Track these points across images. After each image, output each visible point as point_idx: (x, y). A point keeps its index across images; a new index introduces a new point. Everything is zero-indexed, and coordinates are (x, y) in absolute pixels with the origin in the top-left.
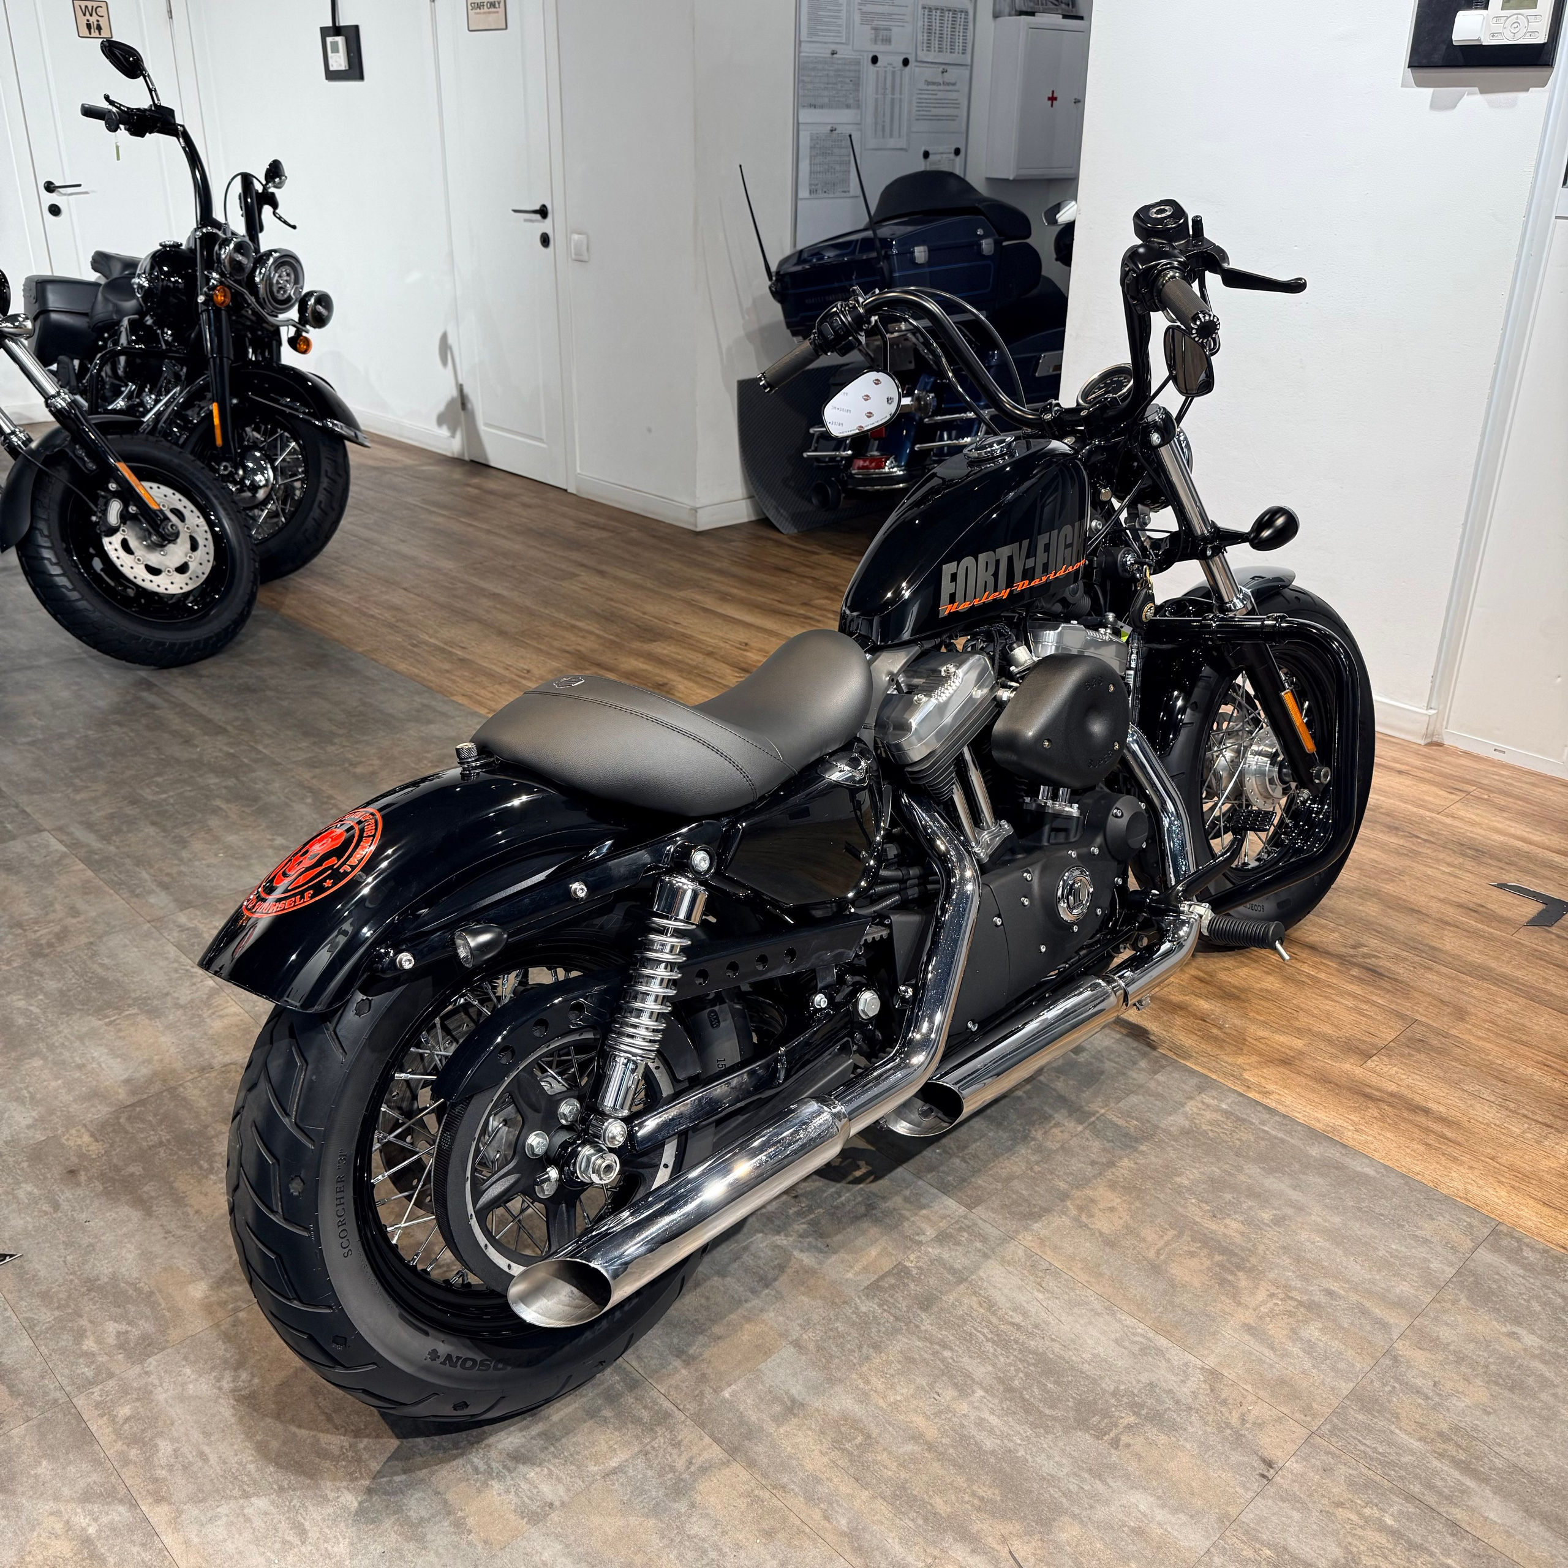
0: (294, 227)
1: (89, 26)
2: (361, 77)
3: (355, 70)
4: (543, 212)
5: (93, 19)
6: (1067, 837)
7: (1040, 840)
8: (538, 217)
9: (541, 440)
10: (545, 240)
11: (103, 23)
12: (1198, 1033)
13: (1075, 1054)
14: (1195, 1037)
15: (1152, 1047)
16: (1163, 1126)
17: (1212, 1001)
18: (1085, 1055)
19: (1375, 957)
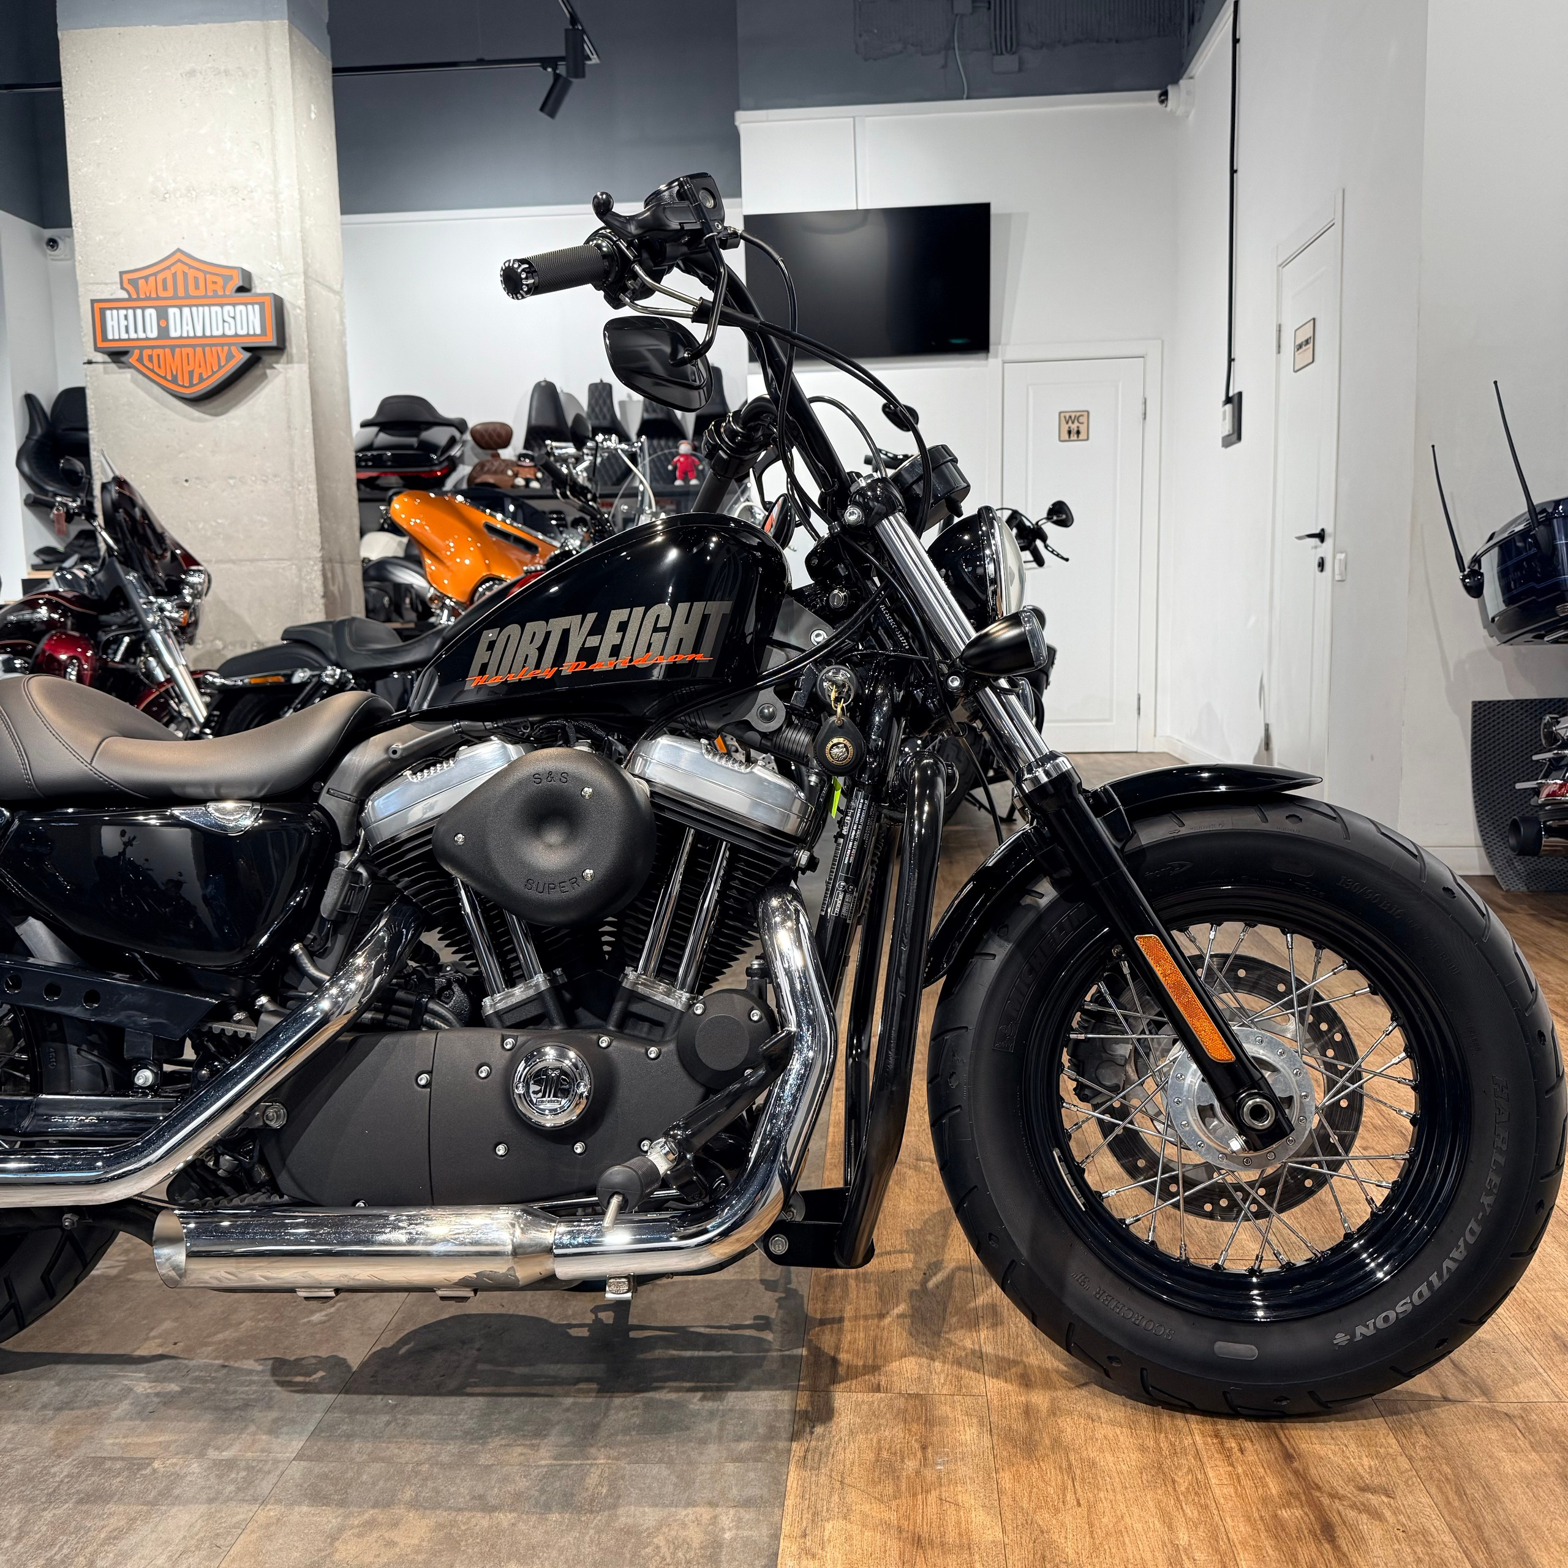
1: (1069, 432)
2: (1239, 438)
3: (1236, 434)
4: (1321, 536)
5: (1074, 427)
6: (664, 1035)
7: (607, 1023)
8: (1316, 541)
10: (1321, 565)
11: (1083, 429)
12: (885, 1454)
13: (702, 1399)
14: (870, 1456)
15: (794, 1437)
16: (621, 1511)
17: (986, 1437)
18: (709, 1405)
19: (1376, 1515)
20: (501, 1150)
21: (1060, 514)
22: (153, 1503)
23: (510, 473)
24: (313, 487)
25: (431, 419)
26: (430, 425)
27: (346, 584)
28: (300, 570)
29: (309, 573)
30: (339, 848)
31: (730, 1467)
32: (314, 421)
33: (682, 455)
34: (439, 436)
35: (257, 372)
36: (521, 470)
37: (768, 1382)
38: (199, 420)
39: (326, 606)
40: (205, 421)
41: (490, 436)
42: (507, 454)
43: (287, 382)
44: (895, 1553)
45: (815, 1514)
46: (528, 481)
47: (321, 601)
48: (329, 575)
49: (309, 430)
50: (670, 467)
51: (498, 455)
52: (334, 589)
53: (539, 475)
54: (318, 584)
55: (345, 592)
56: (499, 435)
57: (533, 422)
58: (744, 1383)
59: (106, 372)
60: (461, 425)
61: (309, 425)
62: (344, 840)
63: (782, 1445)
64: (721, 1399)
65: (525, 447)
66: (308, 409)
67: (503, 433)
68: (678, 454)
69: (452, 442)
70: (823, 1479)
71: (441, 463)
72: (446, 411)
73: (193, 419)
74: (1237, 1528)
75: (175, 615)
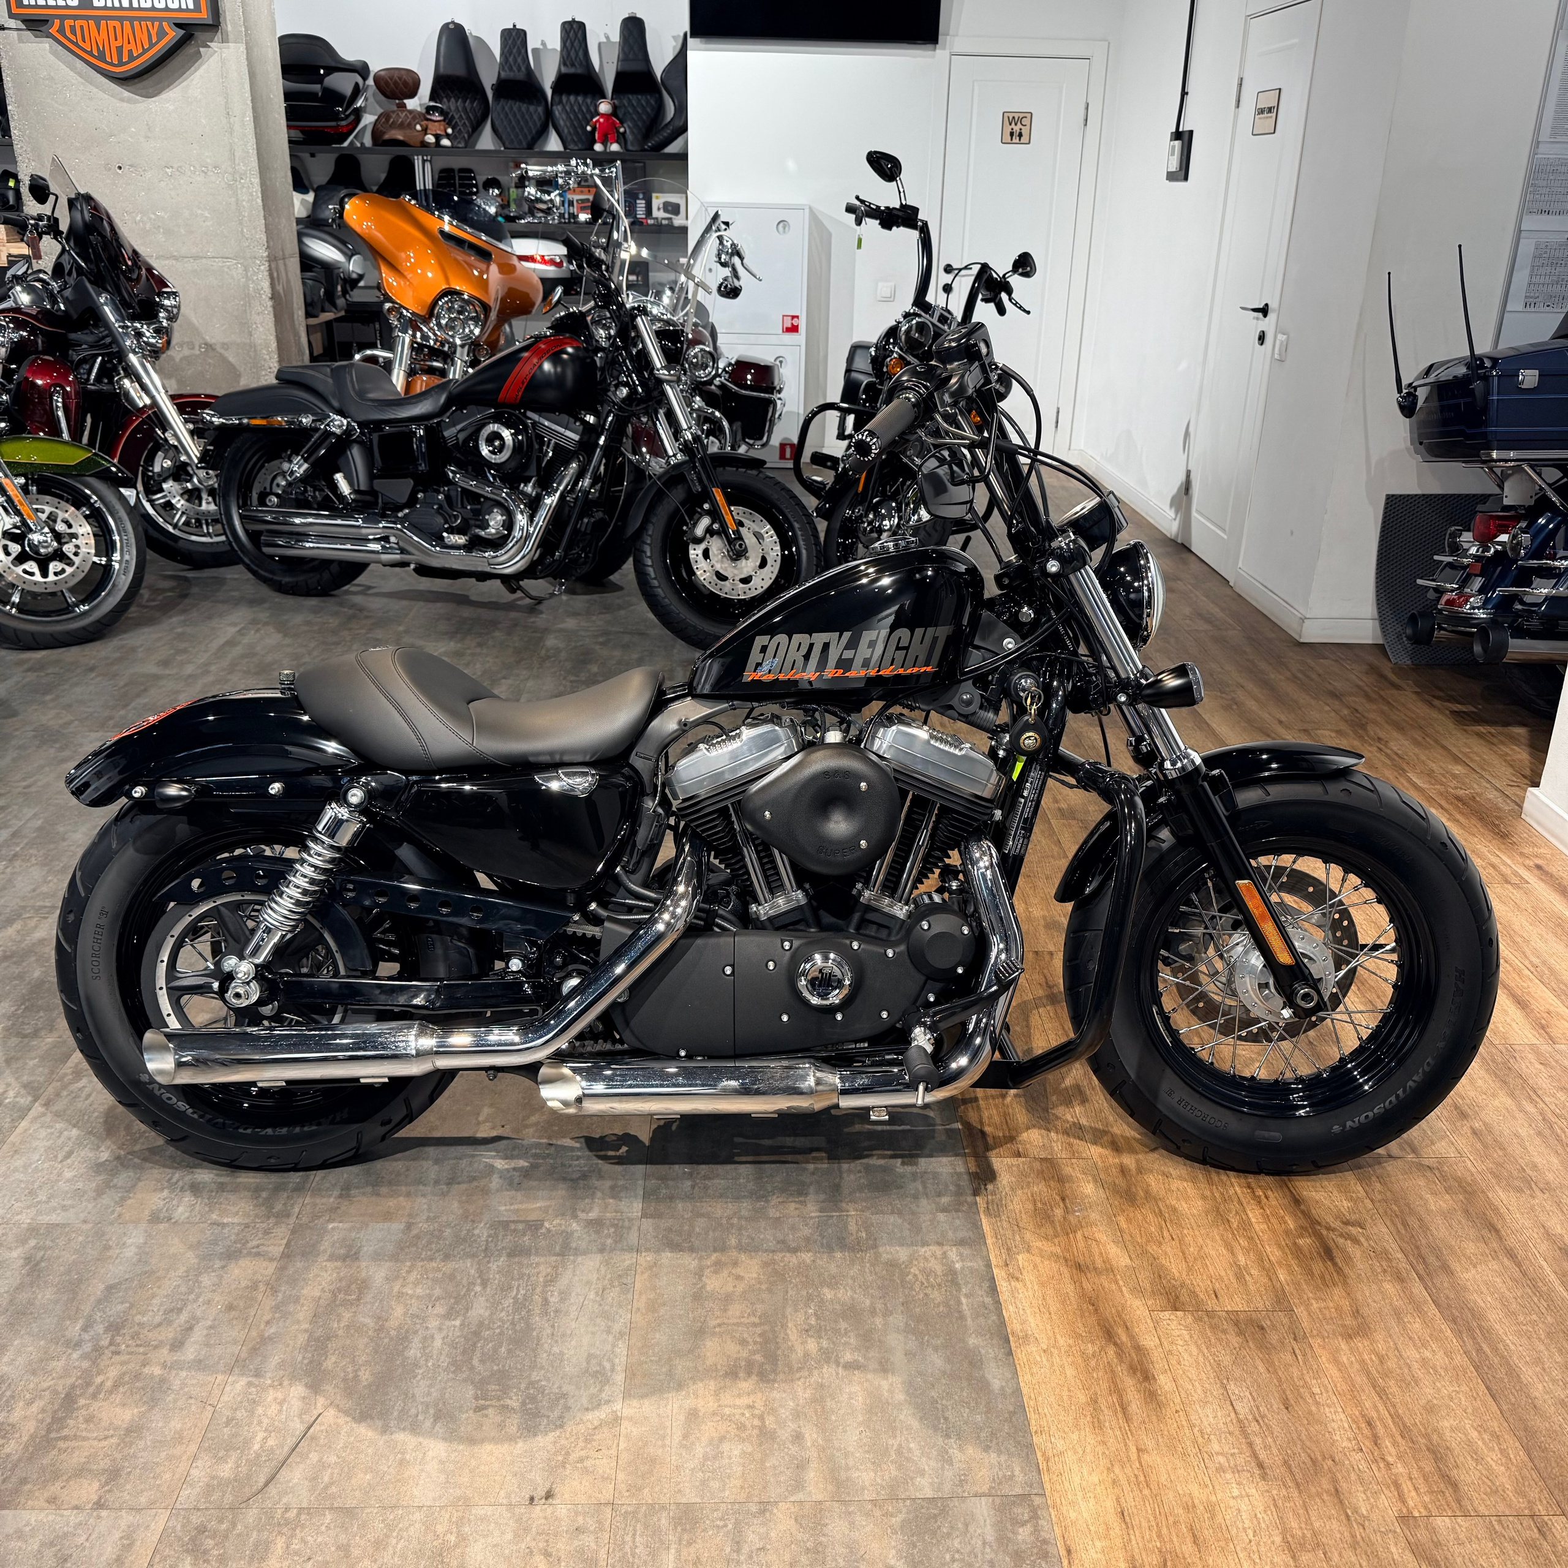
0: (1028, 313)
1: (1012, 134)
2: (1186, 178)
3: (1183, 172)
4: (1264, 311)
5: (1017, 128)
6: (889, 935)
7: (848, 926)
8: (1260, 315)
9: (1224, 530)
10: (1262, 338)
11: (1025, 131)
12: (1039, 1205)
13: (903, 1164)
14: (1030, 1206)
15: (976, 1193)
16: (881, 1249)
17: (1101, 1191)
18: (909, 1169)
19: (1356, 1241)
20: (785, 1018)
21: (1024, 264)
23: (418, 127)
24: (256, 181)
25: (333, 64)
26: (330, 70)
27: (288, 281)
28: (246, 270)
29: (255, 273)
30: (643, 794)
31: (941, 1217)
32: (254, 108)
33: (602, 115)
34: (343, 83)
35: (189, 50)
36: (430, 124)
37: (942, 1150)
38: (129, 101)
39: (274, 307)
40: (136, 102)
41: (396, 83)
42: (411, 104)
43: (223, 62)
44: (1067, 1275)
45: (1009, 1249)
46: (438, 137)
47: (270, 303)
48: (277, 275)
49: (249, 118)
50: (589, 128)
51: (404, 106)
52: (280, 288)
53: (450, 131)
54: (266, 285)
55: (288, 291)
56: (405, 83)
57: (442, 70)
58: (927, 1151)
59: (20, 40)
60: (362, 69)
61: (249, 113)
62: (648, 790)
63: (970, 1199)
64: (916, 1164)
65: (432, 98)
66: (248, 95)
67: (410, 81)
68: (598, 114)
69: (357, 91)
70: (1005, 1224)
71: (347, 117)
72: (347, 53)
73: (122, 100)
74: (1273, 1253)
75: (153, 341)
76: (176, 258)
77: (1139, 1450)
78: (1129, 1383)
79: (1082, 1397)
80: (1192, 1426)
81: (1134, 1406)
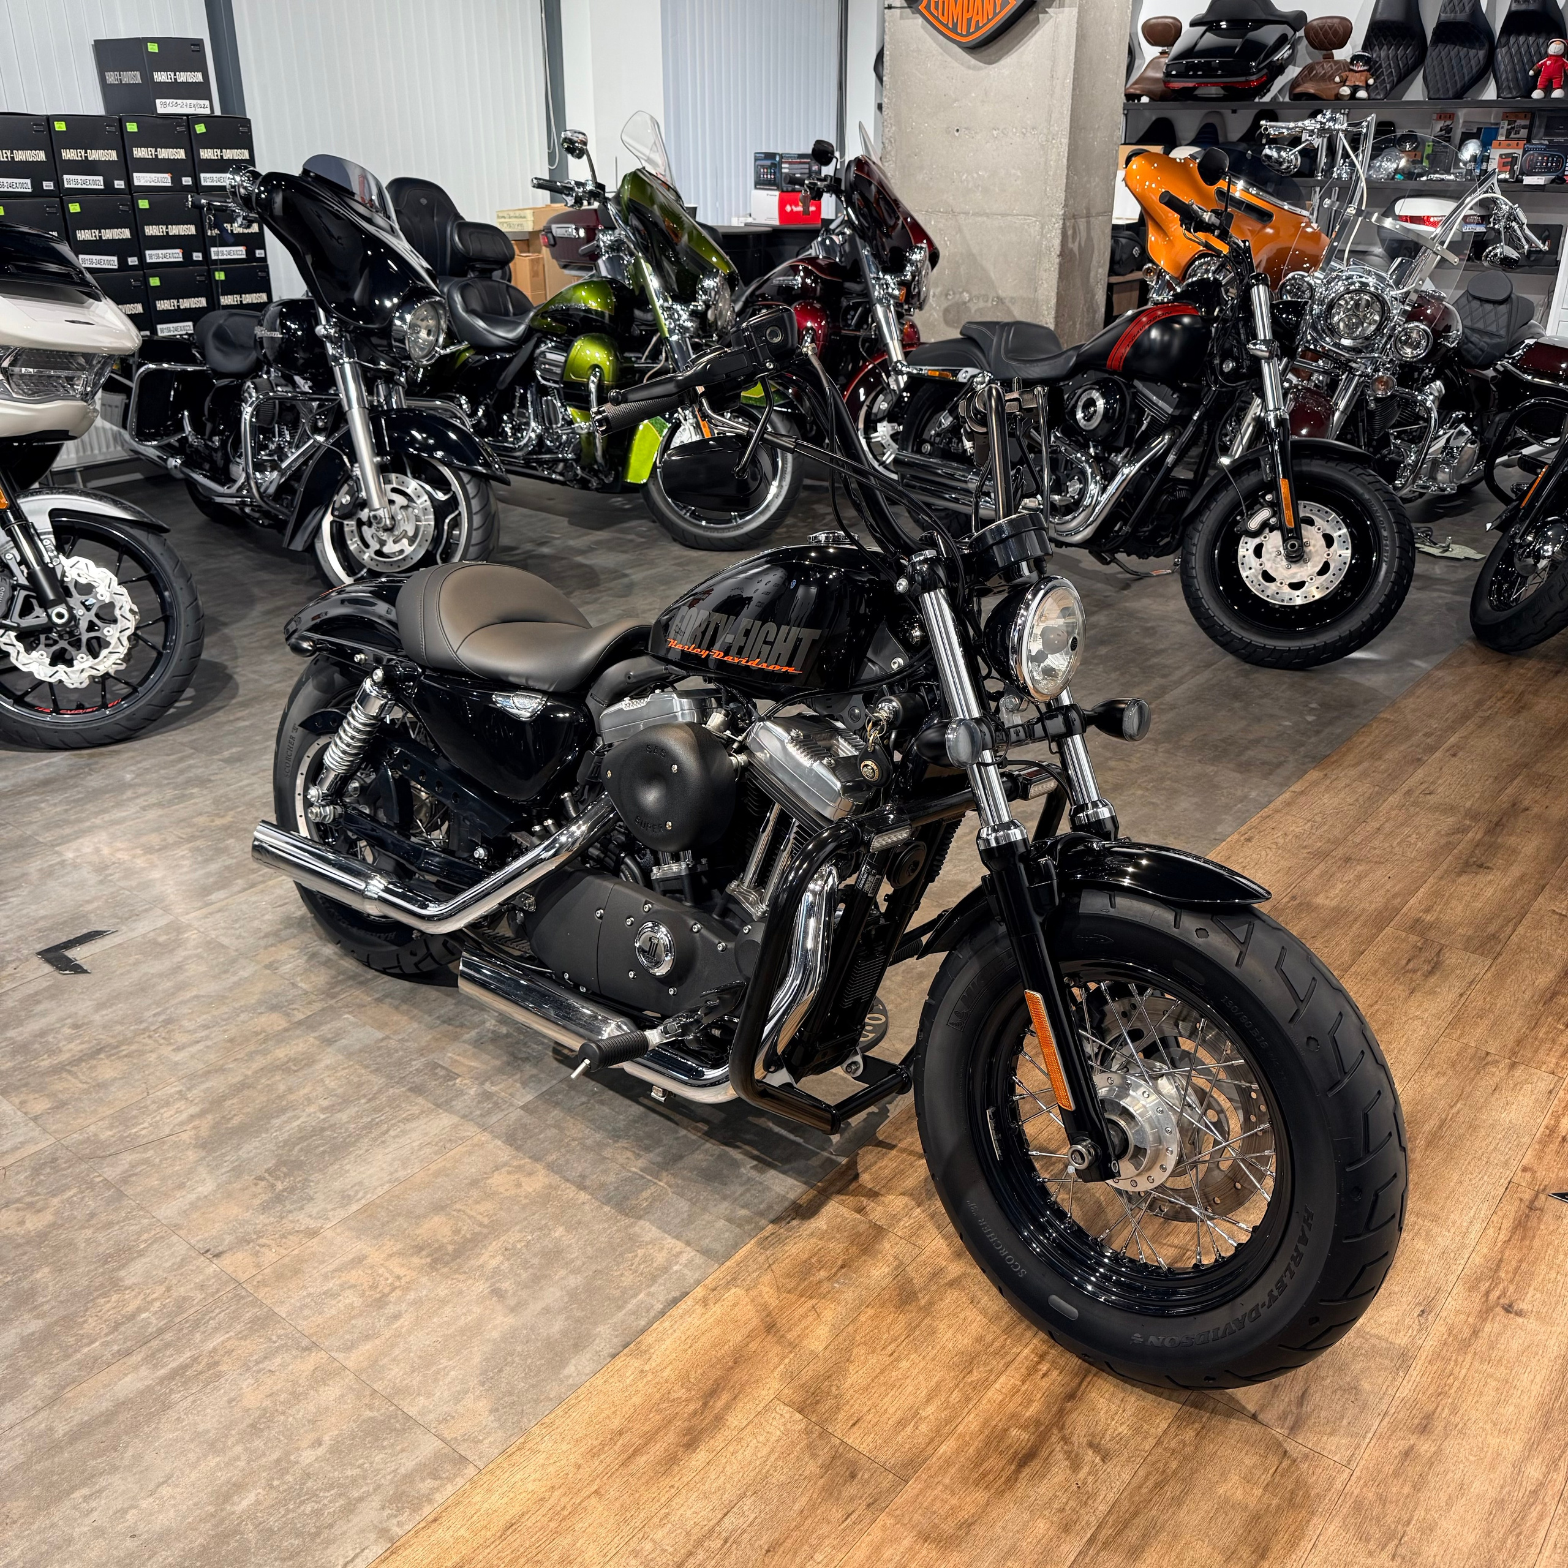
12: (815, 1260)
13: (754, 1167)
14: (804, 1257)
15: (772, 1222)
16: (642, 1222)
17: (889, 1279)
18: (753, 1174)
19: (1075, 1465)
20: (631, 975)
22: (438, 1106)
23: (1337, 79)
24: (1065, 141)
25: (1264, 17)
26: (1260, 23)
27: (1089, 238)
28: (1042, 228)
29: (1050, 231)
31: (721, 1223)
32: (1076, 71)
33: (1550, 57)
34: (1269, 34)
35: (1030, 17)
36: (1350, 74)
37: (798, 1174)
38: (974, 68)
39: (1061, 265)
40: (980, 69)
41: (1326, 33)
42: (1342, 54)
43: (1056, 27)
44: (750, 1328)
45: (734, 1279)
46: (1355, 89)
47: (1057, 260)
48: (1070, 232)
49: (1069, 81)
50: (1531, 73)
51: (1332, 56)
52: (1076, 245)
53: (1371, 81)
54: (1057, 242)
55: (1087, 249)
56: (1335, 33)
57: (1378, 17)
58: (787, 1167)
59: (901, 18)
60: (1297, 20)
61: (1071, 75)
63: (763, 1223)
64: (762, 1172)
65: (1364, 48)
66: (1072, 57)
67: (1341, 31)
68: (1547, 55)
70: (761, 1259)
71: (1259, 71)
73: (969, 67)
74: (971, 1424)
75: (897, 292)
76: (987, 215)
77: (596, 1492)
78: (670, 1438)
79: (616, 1423)
80: (667, 1504)
81: (644, 1458)
